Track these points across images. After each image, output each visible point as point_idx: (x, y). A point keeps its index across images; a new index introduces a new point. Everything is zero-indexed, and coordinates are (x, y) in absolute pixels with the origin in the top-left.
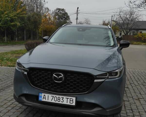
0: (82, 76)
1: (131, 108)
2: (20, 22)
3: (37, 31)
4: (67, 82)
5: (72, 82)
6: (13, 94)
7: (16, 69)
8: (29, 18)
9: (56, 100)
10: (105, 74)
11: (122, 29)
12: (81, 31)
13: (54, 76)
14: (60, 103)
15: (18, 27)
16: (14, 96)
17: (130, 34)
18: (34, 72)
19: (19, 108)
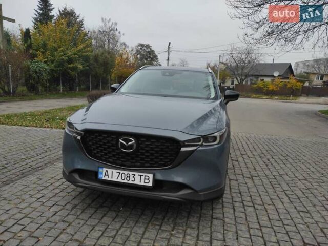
0: (163, 142)
1: (239, 190)
2: (82, 64)
3: (109, 77)
4: (141, 151)
5: (147, 151)
6: (62, 170)
7: (66, 133)
8: (96, 58)
9: (123, 178)
10: (198, 140)
11: (235, 75)
12: (167, 76)
13: (121, 143)
14: (130, 182)
15: (79, 70)
16: (64, 173)
17: (247, 82)
18: (92, 136)
19: (72, 190)
